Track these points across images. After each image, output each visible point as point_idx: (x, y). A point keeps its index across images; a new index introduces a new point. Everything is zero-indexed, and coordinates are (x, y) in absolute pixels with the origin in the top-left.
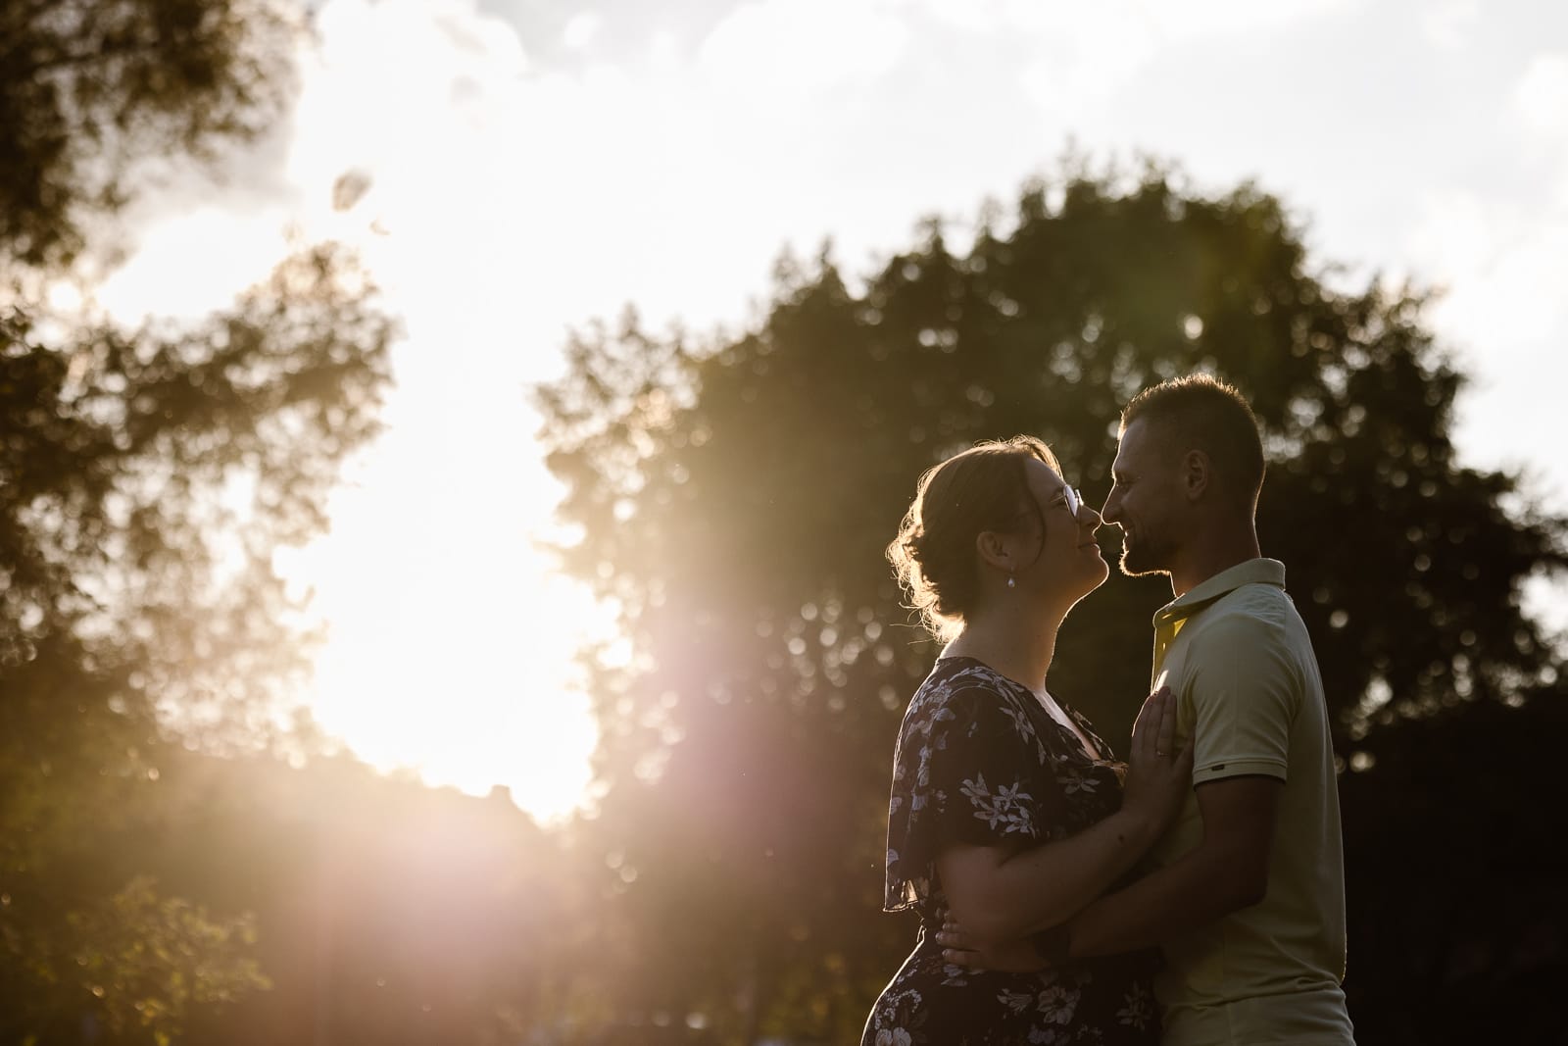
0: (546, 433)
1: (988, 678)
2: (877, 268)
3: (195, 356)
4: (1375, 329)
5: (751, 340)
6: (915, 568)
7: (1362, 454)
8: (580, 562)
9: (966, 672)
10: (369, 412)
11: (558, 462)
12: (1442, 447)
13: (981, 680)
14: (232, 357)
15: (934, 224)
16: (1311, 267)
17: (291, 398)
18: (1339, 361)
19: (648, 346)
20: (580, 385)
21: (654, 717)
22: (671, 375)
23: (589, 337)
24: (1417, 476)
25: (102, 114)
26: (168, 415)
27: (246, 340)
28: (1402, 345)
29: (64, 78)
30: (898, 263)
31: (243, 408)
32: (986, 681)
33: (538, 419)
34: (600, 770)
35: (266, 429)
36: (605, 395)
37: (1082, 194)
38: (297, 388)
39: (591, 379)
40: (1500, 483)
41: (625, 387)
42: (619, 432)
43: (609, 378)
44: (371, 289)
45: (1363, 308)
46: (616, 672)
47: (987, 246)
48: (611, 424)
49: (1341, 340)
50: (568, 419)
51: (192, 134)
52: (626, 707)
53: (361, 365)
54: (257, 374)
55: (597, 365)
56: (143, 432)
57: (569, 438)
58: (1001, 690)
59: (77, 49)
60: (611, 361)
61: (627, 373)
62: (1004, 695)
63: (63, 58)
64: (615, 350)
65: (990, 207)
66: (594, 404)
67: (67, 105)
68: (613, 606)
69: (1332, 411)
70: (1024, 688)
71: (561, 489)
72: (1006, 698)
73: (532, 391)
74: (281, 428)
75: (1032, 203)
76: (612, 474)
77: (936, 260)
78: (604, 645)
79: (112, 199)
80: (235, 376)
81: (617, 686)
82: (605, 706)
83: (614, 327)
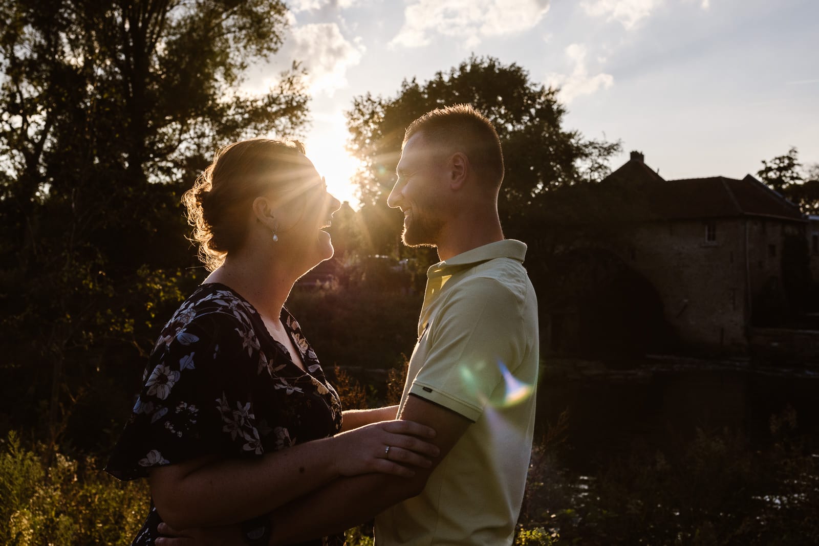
0: (349, 123)
1: (226, 304)
2: (425, 84)
3: (260, 104)
4: (543, 99)
5: (397, 101)
6: (200, 212)
7: (539, 128)
8: (357, 153)
9: (209, 297)
10: (302, 117)
11: (351, 130)
12: (558, 127)
13: (220, 306)
14: (269, 104)
15: (440, 74)
16: (528, 85)
17: (283, 115)
18: (534, 107)
19: (374, 102)
20: (357, 111)
21: (375, 189)
22: (379, 109)
23: (359, 100)
24: (551, 135)
25: (241, 45)
26: (254, 118)
27: (272, 101)
28: (549, 103)
29: (230, 36)
30: (431, 83)
31: (271, 117)
32: (224, 307)
33: (347, 120)
34: (362, 201)
35: (277, 122)
36: (363, 115)
37: (475, 66)
38: (284, 112)
39: (360, 110)
40: (570, 136)
41: (367, 112)
42: (366, 122)
43: (364, 110)
44: (303, 88)
45: (540, 93)
46: (365, 178)
47: (452, 79)
48: (364, 120)
49: (534, 101)
50: (354, 119)
51: (259, 51)
52: (368, 187)
53: (300, 106)
54: (275, 108)
55: (361, 107)
56: (246, 123)
57: (355, 124)
58: (235, 313)
59: (233, 29)
60: (364, 106)
61: (368, 109)
62: (239, 317)
63: (229, 32)
64: (365, 103)
65: (453, 70)
66: (361, 117)
67: (231, 42)
68: (365, 163)
69: (532, 119)
70: (255, 310)
71: (353, 136)
72: (240, 320)
73: (346, 113)
74: (281, 121)
75: (462, 68)
76: (365, 132)
77: (440, 82)
78: (363, 172)
79: (243, 67)
80: (269, 109)
81: (366, 182)
82: (363, 186)
83: (365, 98)
